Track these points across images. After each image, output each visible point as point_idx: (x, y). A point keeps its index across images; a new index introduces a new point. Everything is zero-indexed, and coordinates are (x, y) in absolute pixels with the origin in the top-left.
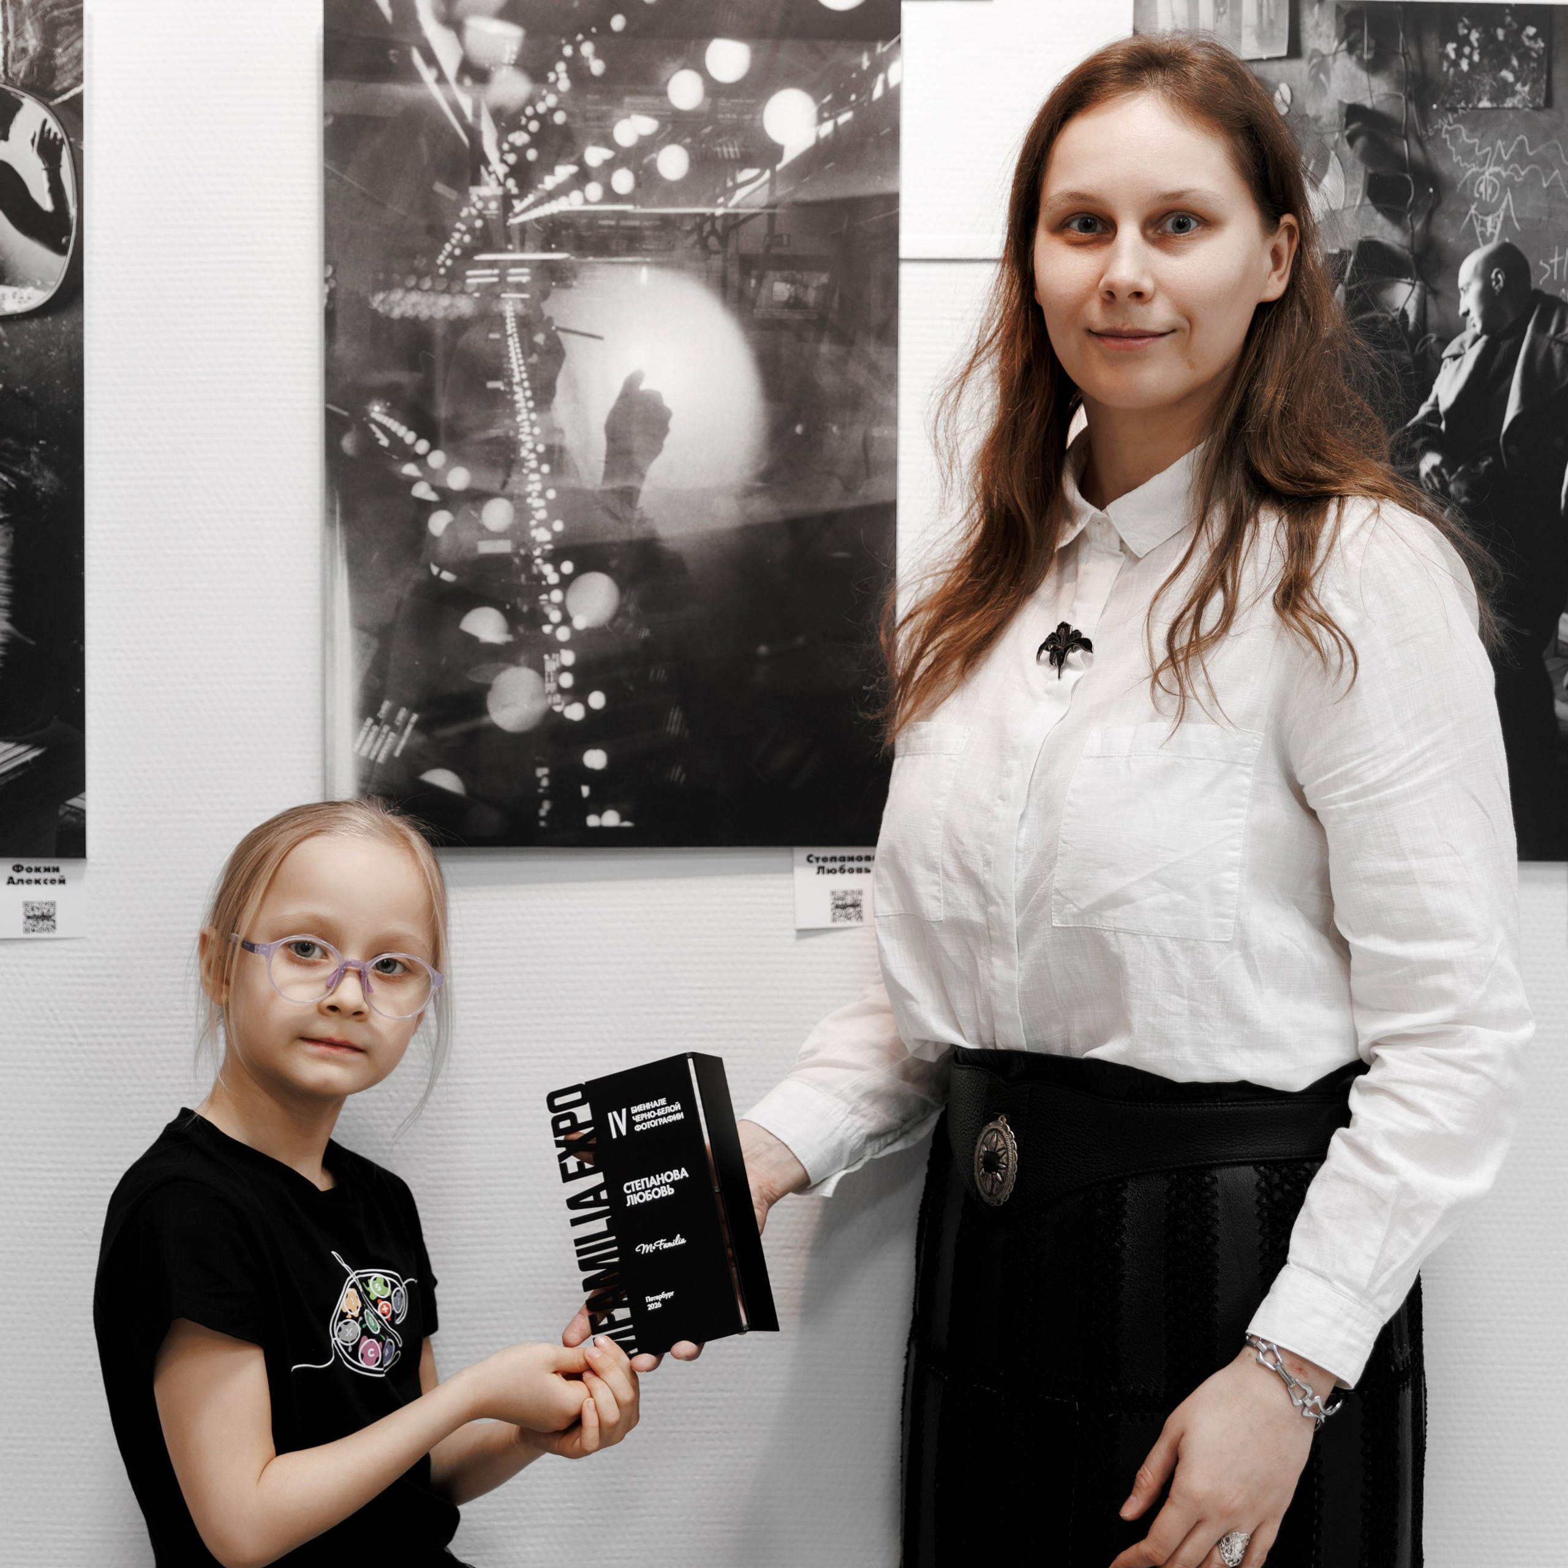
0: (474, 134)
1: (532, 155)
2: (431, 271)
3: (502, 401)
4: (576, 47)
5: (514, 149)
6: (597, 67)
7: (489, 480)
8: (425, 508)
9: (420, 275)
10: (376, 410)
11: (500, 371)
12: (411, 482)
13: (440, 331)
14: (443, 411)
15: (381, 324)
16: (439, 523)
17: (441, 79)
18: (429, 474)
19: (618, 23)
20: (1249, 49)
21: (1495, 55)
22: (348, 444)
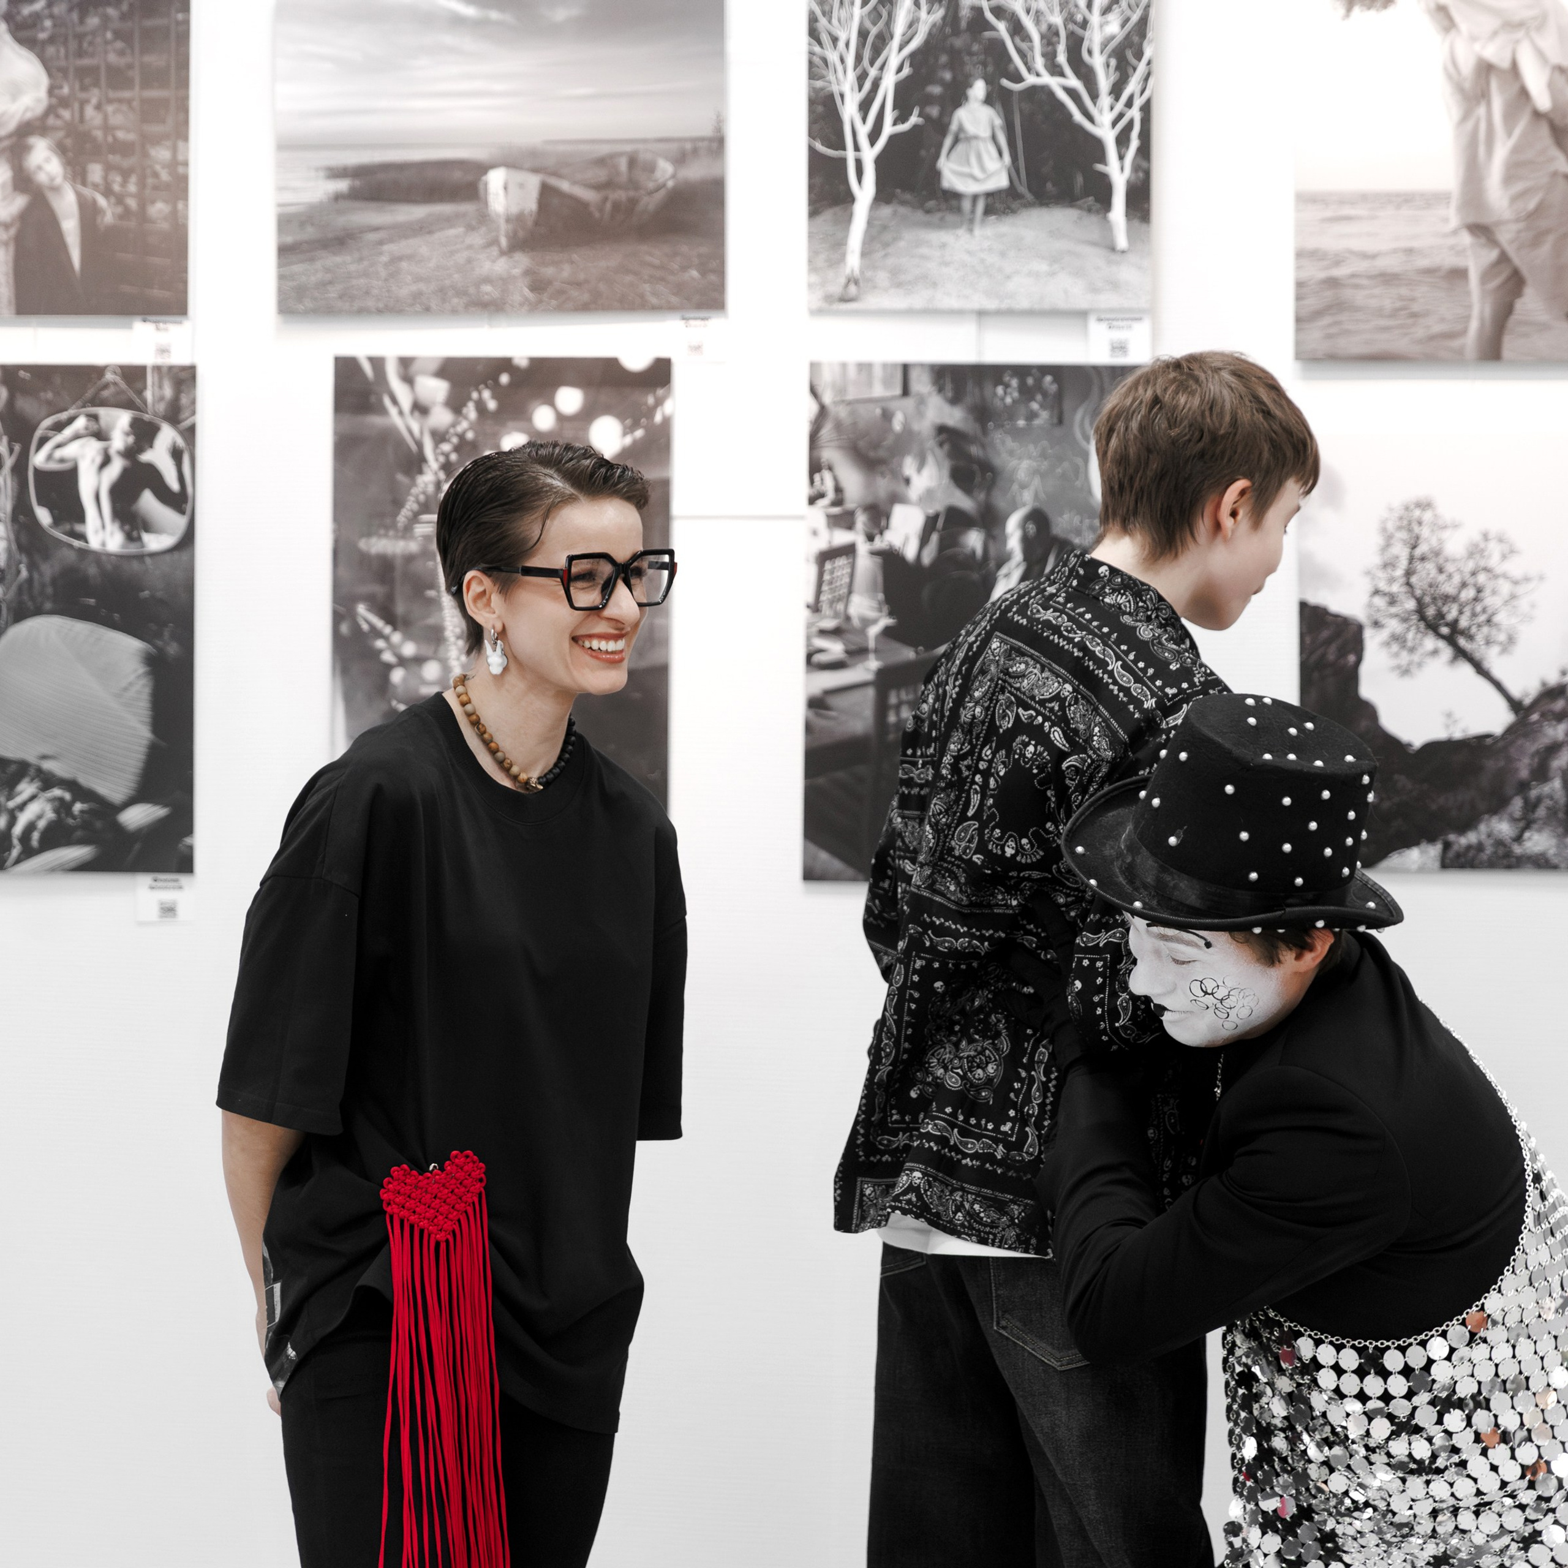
0: (420, 445)
1: (454, 456)
2: (393, 525)
3: (435, 603)
4: (480, 393)
5: (443, 454)
6: (492, 405)
7: (427, 650)
8: (389, 667)
9: (387, 528)
10: (361, 609)
11: (433, 585)
12: (380, 651)
13: (398, 563)
14: (400, 608)
15: (364, 559)
16: (397, 676)
17: (401, 413)
18: (392, 648)
19: (504, 379)
20: (878, 391)
21: (1027, 393)
22: (344, 628)
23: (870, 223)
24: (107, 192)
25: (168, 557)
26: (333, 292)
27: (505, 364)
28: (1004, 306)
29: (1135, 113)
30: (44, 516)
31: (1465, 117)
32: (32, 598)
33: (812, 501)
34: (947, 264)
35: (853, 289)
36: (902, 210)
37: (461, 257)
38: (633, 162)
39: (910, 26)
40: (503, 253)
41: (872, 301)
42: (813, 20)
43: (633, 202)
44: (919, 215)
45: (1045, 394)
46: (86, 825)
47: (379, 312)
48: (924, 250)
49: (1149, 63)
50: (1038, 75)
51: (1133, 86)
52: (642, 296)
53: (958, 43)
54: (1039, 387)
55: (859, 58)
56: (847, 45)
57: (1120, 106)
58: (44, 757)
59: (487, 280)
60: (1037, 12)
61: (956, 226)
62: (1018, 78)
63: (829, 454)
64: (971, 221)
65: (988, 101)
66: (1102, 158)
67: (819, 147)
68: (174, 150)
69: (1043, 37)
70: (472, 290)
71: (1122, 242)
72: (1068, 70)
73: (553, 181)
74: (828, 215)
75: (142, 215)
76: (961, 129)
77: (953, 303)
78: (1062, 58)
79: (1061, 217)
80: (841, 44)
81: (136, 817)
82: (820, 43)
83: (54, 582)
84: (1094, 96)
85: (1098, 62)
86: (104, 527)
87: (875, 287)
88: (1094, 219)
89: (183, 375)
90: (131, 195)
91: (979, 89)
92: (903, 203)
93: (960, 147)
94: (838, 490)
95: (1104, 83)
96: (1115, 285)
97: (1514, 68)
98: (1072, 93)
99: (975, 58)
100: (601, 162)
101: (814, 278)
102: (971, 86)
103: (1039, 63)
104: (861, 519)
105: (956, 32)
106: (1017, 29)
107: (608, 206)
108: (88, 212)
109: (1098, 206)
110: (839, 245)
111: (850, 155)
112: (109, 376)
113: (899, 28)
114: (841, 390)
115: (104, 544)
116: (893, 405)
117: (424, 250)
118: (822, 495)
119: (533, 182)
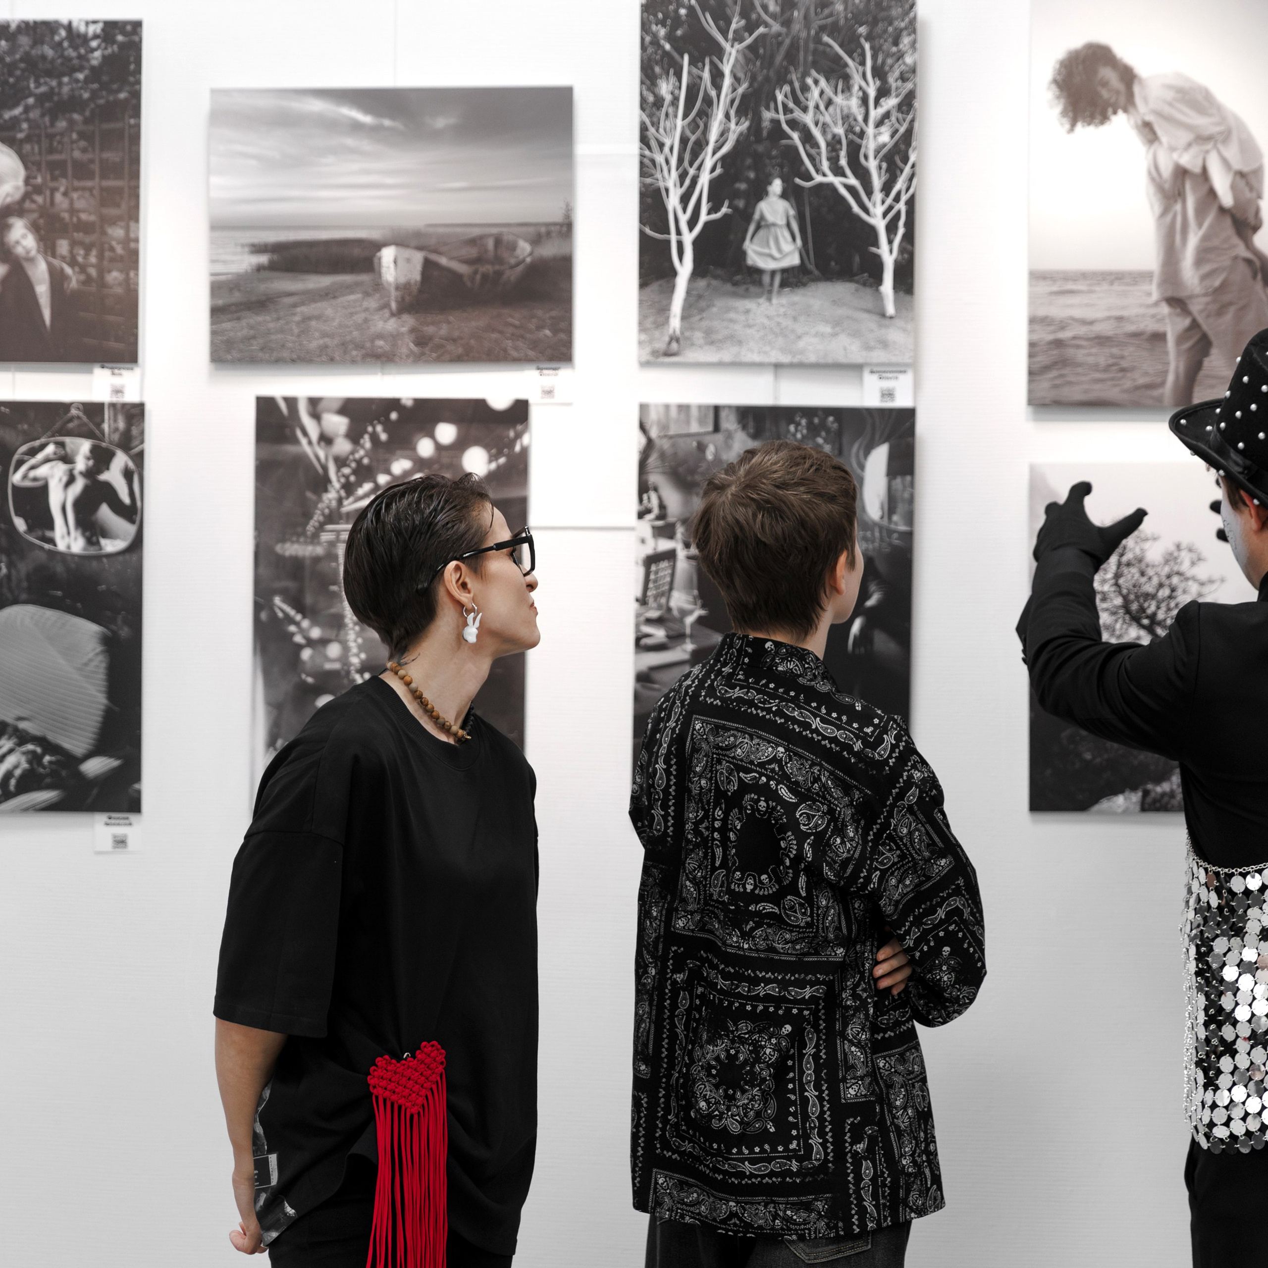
0: (325, 469)
1: (352, 478)
2: (304, 534)
3: (336, 596)
4: (374, 428)
5: (344, 476)
6: (384, 437)
7: (331, 634)
8: (300, 647)
9: (299, 535)
10: (277, 600)
11: (334, 581)
12: (293, 634)
13: (308, 562)
14: (309, 600)
15: (280, 560)
16: (306, 654)
17: (310, 443)
18: (302, 631)
19: (394, 416)
20: (695, 428)
21: (814, 431)
22: (263, 616)
23: (689, 292)
24: (73, 263)
25: (121, 558)
26: (255, 345)
27: (394, 404)
28: (795, 360)
29: (902, 206)
30: (20, 524)
31: (1165, 211)
32: (10, 590)
33: (641, 515)
34: (750, 326)
35: (674, 345)
36: (714, 283)
37: (359, 318)
38: (498, 241)
39: (722, 134)
40: (393, 315)
41: (691, 355)
42: (643, 129)
43: (499, 274)
44: (728, 287)
45: (828, 431)
46: (54, 774)
47: (293, 361)
48: (732, 315)
49: (913, 166)
50: (824, 175)
51: (900, 185)
52: (505, 350)
53: (760, 148)
54: (823, 426)
55: (680, 161)
56: (671, 149)
57: (889, 201)
58: (20, 719)
59: (380, 336)
60: (824, 124)
61: (758, 296)
62: (808, 177)
63: (654, 478)
64: (770, 292)
65: (784, 195)
66: (876, 244)
67: (648, 231)
68: (127, 229)
69: (828, 144)
70: (368, 345)
71: (890, 309)
72: (848, 172)
73: (434, 257)
74: (655, 286)
75: (102, 283)
76: (762, 218)
77: (756, 358)
78: (843, 162)
79: (842, 290)
80: (666, 149)
81: (94, 767)
82: (650, 148)
83: (28, 577)
84: (869, 193)
85: (872, 165)
86: (69, 533)
87: (692, 345)
88: (868, 291)
89: (133, 411)
90: (93, 266)
91: (777, 186)
92: (715, 277)
93: (762, 233)
94: (662, 506)
95: (877, 183)
96: (884, 344)
97: (1204, 174)
98: (851, 189)
99: (774, 161)
100: (473, 242)
101: (644, 337)
102: (770, 183)
103: (825, 165)
104: (680, 531)
105: (759, 140)
106: (808, 138)
107: (478, 277)
108: (57, 279)
109: (871, 280)
110: (664, 310)
111: (673, 238)
112: (74, 412)
113: (713, 136)
114: (664, 427)
115: (69, 547)
116: (707, 439)
117: (329, 312)
118: (649, 511)
119: (418, 258)
